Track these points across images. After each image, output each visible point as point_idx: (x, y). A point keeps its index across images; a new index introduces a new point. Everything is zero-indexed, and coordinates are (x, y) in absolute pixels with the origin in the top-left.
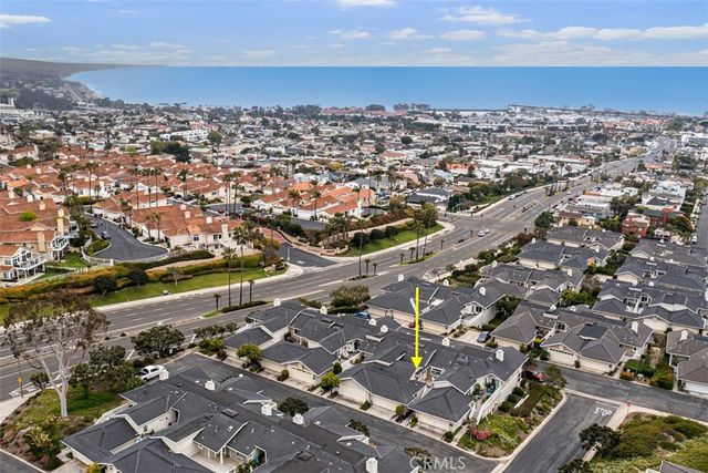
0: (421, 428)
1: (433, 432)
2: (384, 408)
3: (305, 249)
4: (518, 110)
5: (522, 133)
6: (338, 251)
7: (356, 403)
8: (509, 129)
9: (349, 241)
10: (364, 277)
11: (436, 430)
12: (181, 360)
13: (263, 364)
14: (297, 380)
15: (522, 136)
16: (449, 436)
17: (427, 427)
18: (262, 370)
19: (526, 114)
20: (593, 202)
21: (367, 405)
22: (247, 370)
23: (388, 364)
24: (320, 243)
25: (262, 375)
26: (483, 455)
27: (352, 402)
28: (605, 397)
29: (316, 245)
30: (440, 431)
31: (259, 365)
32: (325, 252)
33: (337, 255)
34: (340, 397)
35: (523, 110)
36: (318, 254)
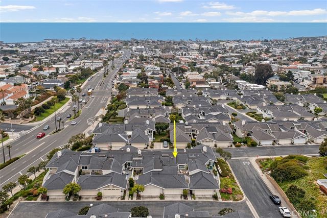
0: (199, 198)
1: (207, 198)
2: (173, 194)
3: (9, 122)
4: (50, 41)
5: (63, 51)
6: (30, 119)
7: (155, 197)
8: (55, 50)
9: (33, 113)
10: (60, 130)
11: (207, 196)
12: (16, 210)
13: (80, 194)
14: (109, 196)
15: (63, 53)
16: (215, 197)
17: (201, 196)
18: (80, 198)
19: (55, 43)
20: (129, 77)
21: (162, 197)
22: (71, 200)
23: (161, 170)
24: (18, 117)
25: (83, 200)
26: (237, 200)
27: (152, 197)
28: (240, 157)
29: (15, 118)
30: (209, 196)
31: (76, 195)
32: (22, 121)
33: (30, 122)
34: (143, 197)
35: (53, 41)
36: (19, 123)
